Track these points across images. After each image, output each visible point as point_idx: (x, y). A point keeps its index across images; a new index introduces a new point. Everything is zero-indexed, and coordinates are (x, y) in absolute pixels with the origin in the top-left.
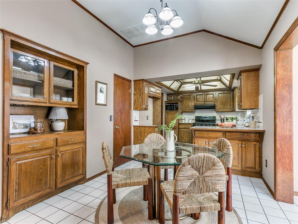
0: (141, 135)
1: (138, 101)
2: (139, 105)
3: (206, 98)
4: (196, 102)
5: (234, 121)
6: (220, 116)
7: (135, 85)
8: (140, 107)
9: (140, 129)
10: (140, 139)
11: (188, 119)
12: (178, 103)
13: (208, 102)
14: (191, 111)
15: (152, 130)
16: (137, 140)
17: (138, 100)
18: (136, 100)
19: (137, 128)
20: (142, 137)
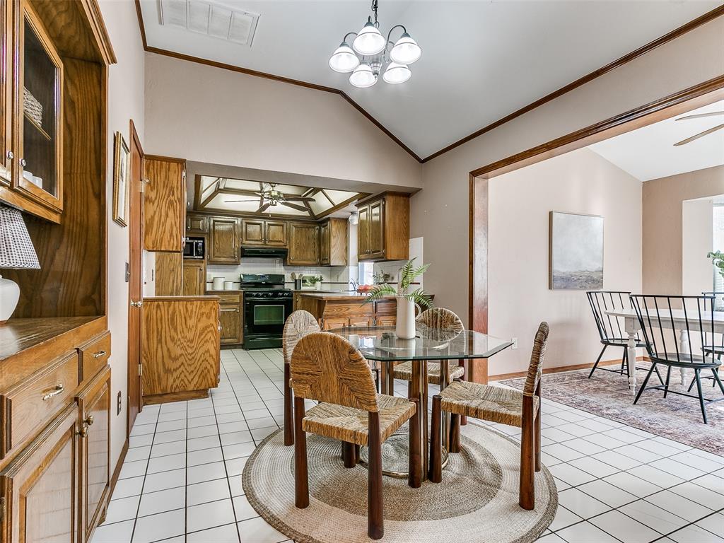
0: (172, 324)
1: (164, 224)
2: (168, 234)
3: (269, 233)
4: (247, 240)
5: (318, 283)
6: (293, 275)
7: (151, 170)
8: (169, 242)
9: (172, 308)
10: (168, 338)
11: (223, 280)
12: (203, 239)
13: (273, 243)
14: (234, 260)
15: (212, 308)
16: (160, 341)
17: (163, 219)
18: (153, 218)
19: (158, 306)
20: (176, 330)
